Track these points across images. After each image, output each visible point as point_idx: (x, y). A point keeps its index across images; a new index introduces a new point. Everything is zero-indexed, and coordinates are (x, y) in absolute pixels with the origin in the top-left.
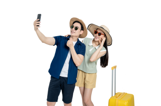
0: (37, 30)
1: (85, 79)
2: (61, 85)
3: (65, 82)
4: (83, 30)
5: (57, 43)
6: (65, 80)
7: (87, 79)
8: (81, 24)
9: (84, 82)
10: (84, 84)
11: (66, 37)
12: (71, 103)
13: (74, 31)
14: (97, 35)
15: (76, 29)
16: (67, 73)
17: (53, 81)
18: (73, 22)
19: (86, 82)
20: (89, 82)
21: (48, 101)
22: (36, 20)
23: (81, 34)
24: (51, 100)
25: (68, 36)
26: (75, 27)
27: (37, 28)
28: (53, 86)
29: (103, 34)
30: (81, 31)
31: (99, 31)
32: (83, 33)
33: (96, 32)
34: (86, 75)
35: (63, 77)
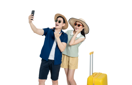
0: (31, 23)
1: (69, 62)
2: (49, 66)
3: (52, 64)
4: (65, 23)
5: (45, 33)
6: (52, 62)
7: (70, 62)
8: (63, 18)
9: (68, 64)
10: (68, 66)
11: (52, 29)
12: (58, 80)
13: (58, 24)
14: (77, 26)
15: (60, 22)
16: (54, 57)
17: (43, 63)
18: (57, 17)
19: (69, 65)
20: (72, 64)
21: (40, 79)
22: (31, 15)
23: (63, 26)
24: (42, 78)
25: (54, 28)
26: (58, 21)
27: (31, 21)
28: (43, 67)
29: (82, 25)
30: (63, 23)
31: (78, 23)
32: (65, 25)
33: (76, 24)
34: (69, 59)
35: (51, 60)
